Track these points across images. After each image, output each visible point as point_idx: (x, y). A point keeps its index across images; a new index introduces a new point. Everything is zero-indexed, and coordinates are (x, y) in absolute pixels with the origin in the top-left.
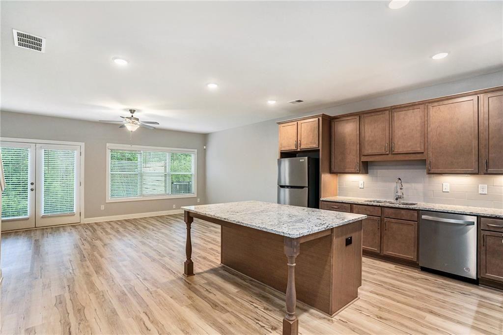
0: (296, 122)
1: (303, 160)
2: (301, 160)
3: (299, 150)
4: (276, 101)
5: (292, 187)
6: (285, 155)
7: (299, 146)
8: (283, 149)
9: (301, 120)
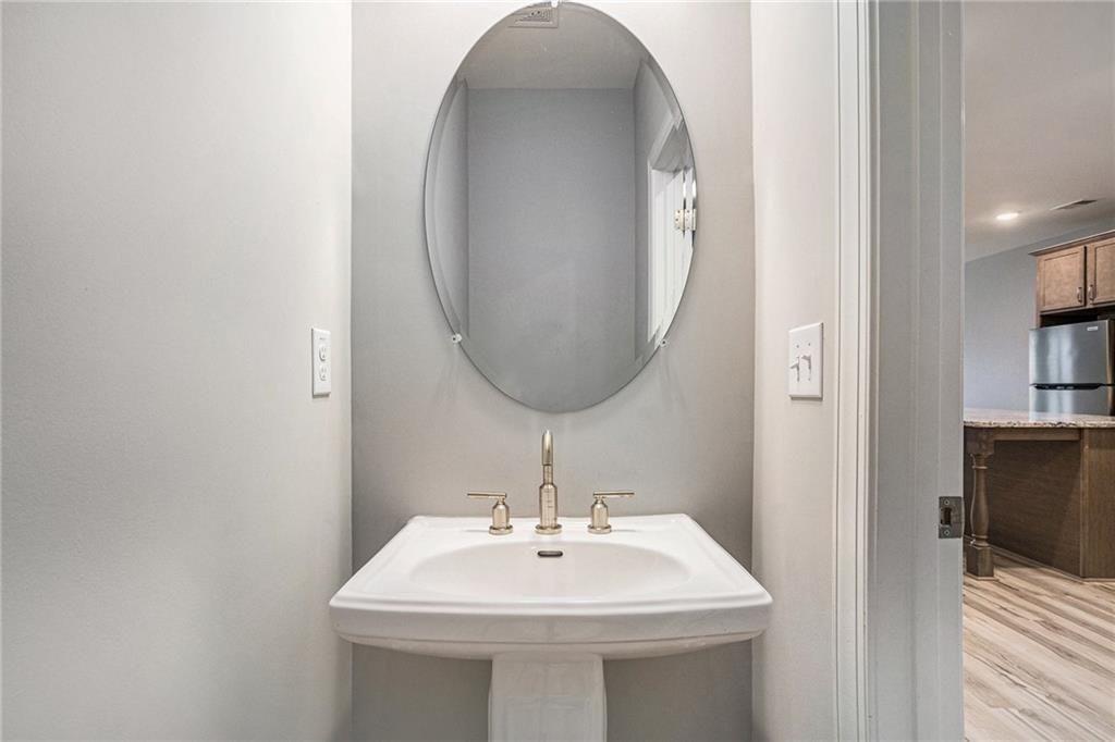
0: (1082, 247)
1: (1096, 328)
2: (1089, 329)
3: (1089, 306)
4: (1019, 212)
5: (1076, 387)
6: (1050, 320)
7: (1090, 296)
8: (1047, 308)
9: (1093, 241)
